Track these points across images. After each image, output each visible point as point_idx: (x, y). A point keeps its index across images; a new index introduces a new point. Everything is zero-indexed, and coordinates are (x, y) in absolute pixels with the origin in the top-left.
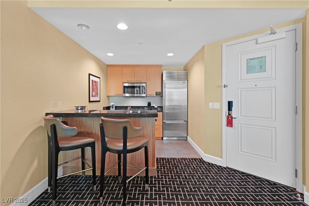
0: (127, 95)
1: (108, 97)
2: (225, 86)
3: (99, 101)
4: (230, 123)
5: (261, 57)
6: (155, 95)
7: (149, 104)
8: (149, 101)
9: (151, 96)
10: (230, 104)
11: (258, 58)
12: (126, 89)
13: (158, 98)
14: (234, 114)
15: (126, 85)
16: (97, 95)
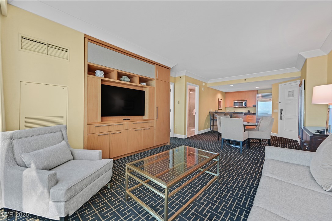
0: (237, 107)
1: (226, 108)
2: (280, 102)
3: (222, 109)
4: (281, 118)
5: (293, 91)
6: (252, 106)
7: (249, 111)
8: (249, 110)
9: (250, 107)
10: (281, 110)
11: (291, 91)
12: (235, 104)
13: (254, 108)
14: (283, 114)
15: (236, 102)
16: (220, 107)
